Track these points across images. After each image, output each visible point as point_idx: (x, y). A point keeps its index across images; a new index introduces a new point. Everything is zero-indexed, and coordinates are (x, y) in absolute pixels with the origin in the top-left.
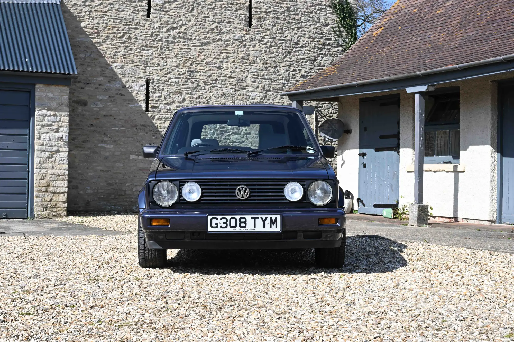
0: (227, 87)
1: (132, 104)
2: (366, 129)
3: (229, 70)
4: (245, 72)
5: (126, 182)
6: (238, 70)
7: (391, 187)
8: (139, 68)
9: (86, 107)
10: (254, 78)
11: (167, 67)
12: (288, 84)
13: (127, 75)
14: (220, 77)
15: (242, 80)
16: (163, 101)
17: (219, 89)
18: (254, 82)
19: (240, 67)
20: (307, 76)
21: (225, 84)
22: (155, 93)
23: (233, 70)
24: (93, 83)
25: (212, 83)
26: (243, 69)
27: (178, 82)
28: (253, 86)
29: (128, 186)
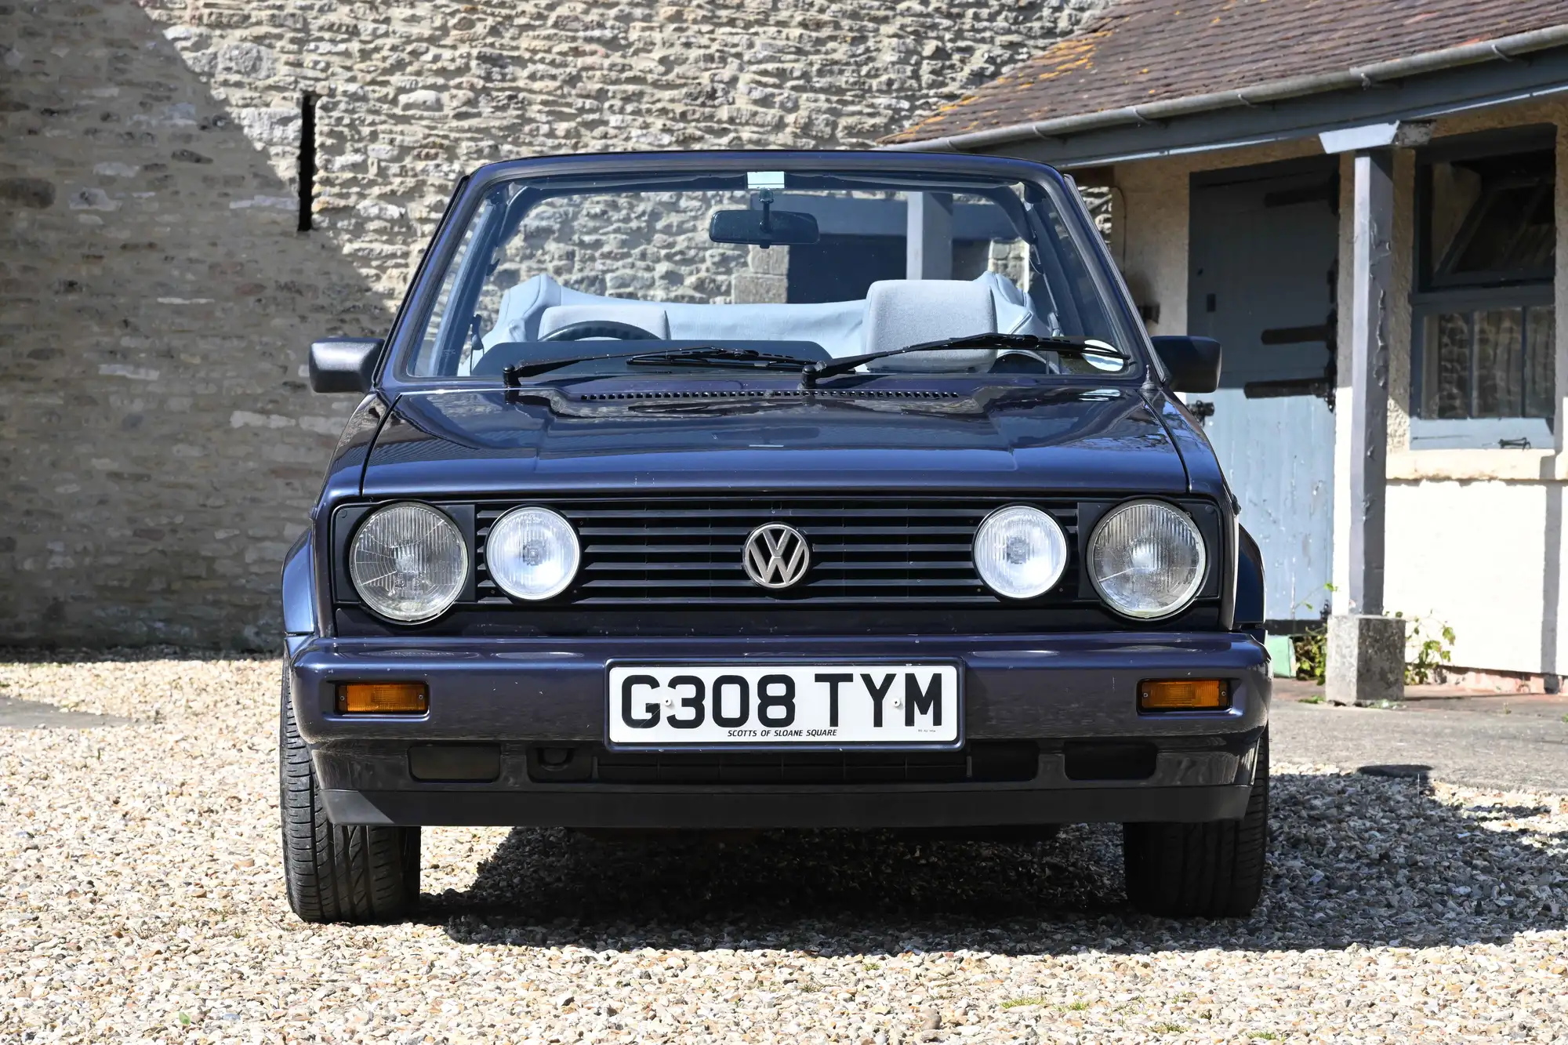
0: (646, 126)
1: (240, 198)
2: (1211, 304)
3: (657, 54)
4: (723, 60)
5: (217, 524)
6: (694, 53)
7: (1305, 546)
8: (271, 46)
9: (48, 209)
10: (765, 85)
11: (389, 42)
12: (913, 108)
13: (220, 77)
14: (617, 82)
15: (712, 95)
16: (372, 183)
17: (612, 132)
18: (766, 102)
19: (704, 41)
20: (995, 75)
21: (637, 112)
22: (338, 150)
23: (672, 52)
24: (77, 109)
25: (582, 110)
26: (715, 46)
27: (438, 106)
28: (758, 119)
29: (224, 541)
